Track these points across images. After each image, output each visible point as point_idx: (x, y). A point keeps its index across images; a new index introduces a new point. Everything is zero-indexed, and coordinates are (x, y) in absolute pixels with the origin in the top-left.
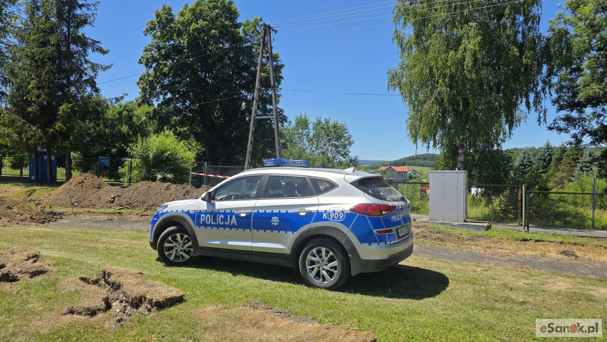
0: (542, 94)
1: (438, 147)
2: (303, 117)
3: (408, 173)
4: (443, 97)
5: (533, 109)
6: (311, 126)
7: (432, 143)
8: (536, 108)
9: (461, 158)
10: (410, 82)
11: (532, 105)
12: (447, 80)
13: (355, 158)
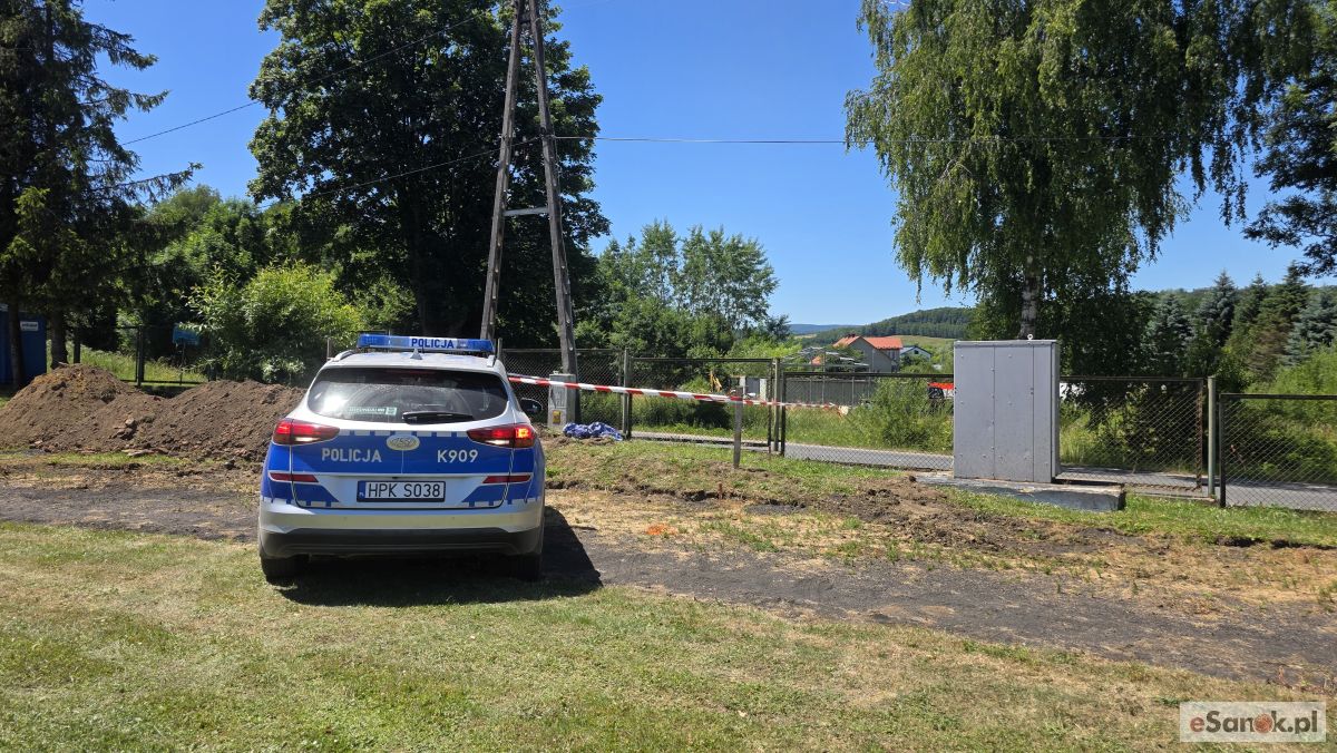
0: (1235, 146)
1: (971, 285)
2: (662, 228)
3: (902, 351)
4: (986, 159)
5: (1210, 185)
6: (679, 247)
7: (956, 275)
8: (1220, 181)
9: (1029, 312)
10: (903, 122)
11: (1208, 174)
12: (994, 114)
13: (782, 320)
